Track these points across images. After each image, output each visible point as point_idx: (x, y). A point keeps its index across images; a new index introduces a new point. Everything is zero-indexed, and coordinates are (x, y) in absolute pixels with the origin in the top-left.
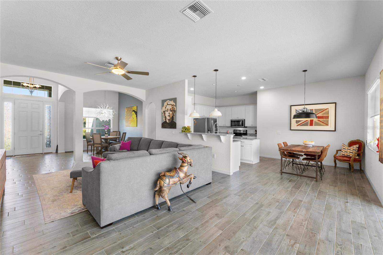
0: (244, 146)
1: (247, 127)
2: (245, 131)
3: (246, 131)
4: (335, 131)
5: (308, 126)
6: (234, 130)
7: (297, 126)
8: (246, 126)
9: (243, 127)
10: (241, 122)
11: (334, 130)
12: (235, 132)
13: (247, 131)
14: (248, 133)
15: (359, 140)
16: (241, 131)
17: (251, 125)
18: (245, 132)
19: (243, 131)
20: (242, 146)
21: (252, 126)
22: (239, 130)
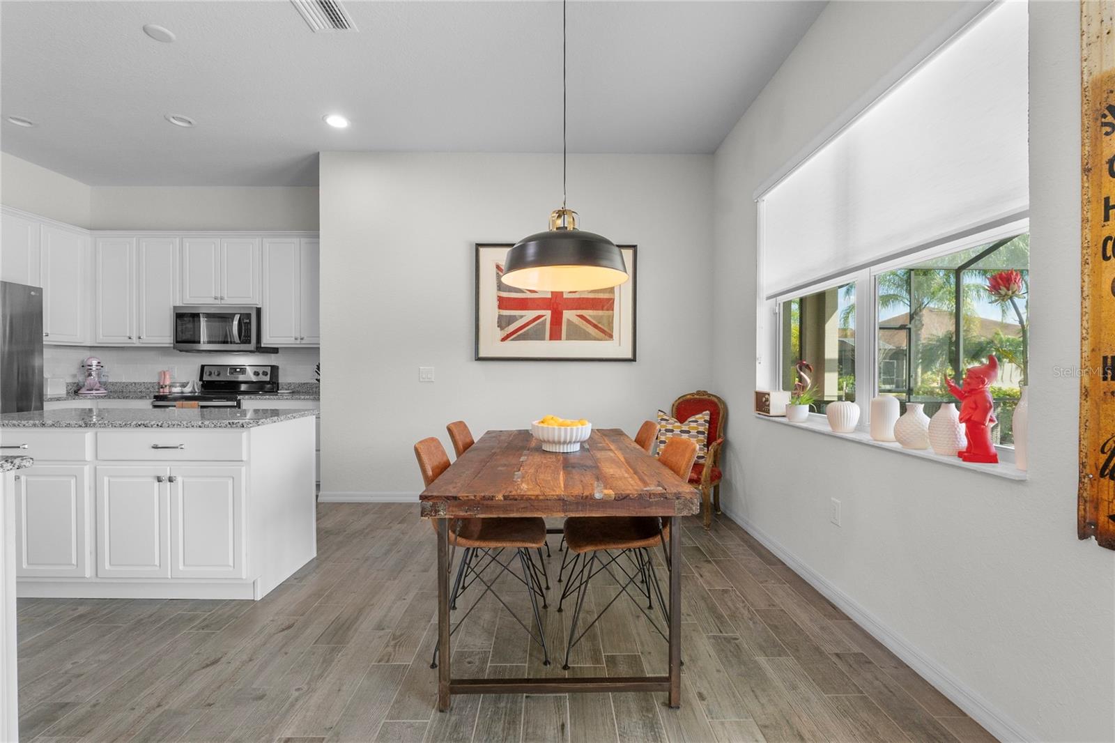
0: (179, 480)
1: (275, 350)
2: (265, 374)
3: (268, 370)
4: (634, 360)
5: (543, 339)
6: (203, 367)
7: (503, 340)
8: (267, 341)
9: (252, 346)
10: (236, 323)
11: (630, 356)
12: (206, 378)
13: (274, 369)
14: (282, 379)
15: (705, 393)
16: (243, 371)
17: (292, 340)
18: (267, 378)
19: (256, 374)
20: (159, 480)
21: (298, 344)
22: (234, 369)
